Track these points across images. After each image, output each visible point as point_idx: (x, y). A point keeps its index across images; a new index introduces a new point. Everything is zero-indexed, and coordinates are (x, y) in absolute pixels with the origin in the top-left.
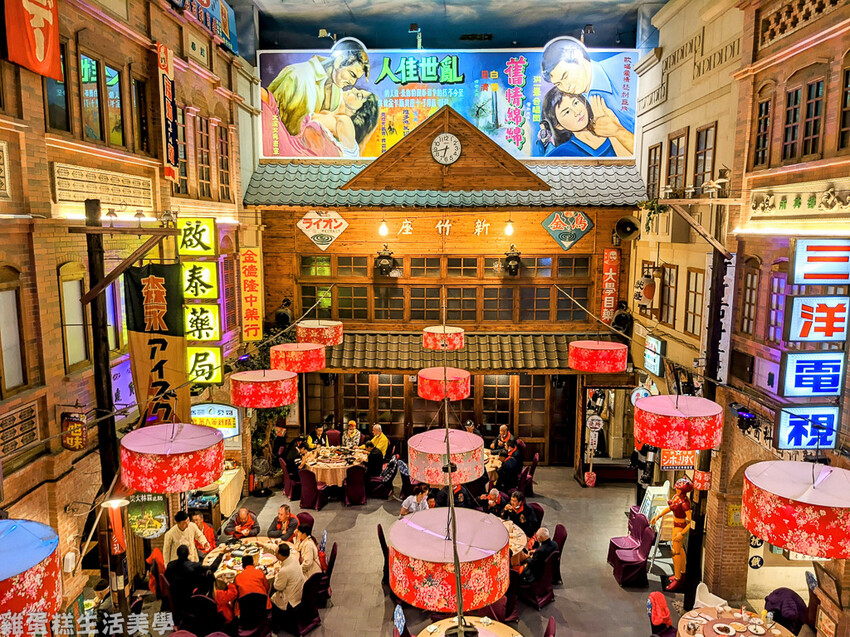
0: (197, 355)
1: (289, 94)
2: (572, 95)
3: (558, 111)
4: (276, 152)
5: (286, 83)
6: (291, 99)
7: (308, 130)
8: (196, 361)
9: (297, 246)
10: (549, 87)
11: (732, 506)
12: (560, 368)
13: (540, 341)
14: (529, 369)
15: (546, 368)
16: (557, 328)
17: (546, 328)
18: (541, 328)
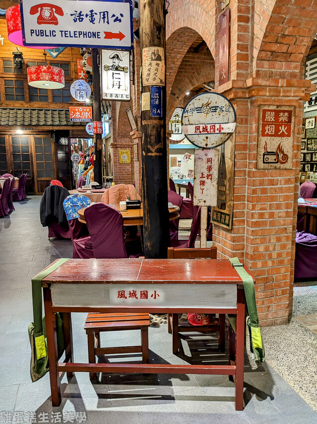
11: (120, 150)
12: (53, 125)
13: (42, 113)
14: (33, 126)
15: (44, 125)
16: (53, 106)
17: (46, 106)
18: (43, 106)
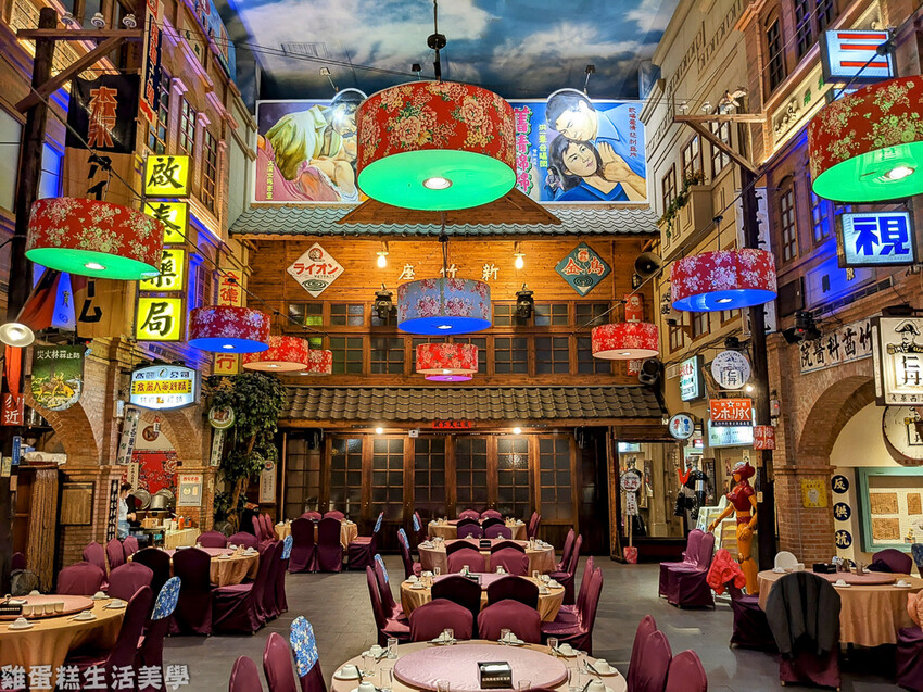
0: (154, 305)
1: (286, 141)
2: (578, 143)
3: (565, 157)
4: (270, 197)
5: (284, 131)
6: (289, 145)
7: (304, 176)
8: (152, 312)
9: (285, 292)
10: (555, 135)
11: (805, 482)
12: (585, 418)
13: (560, 393)
14: (550, 419)
15: (569, 418)
16: (579, 381)
17: (567, 381)
18: (560, 382)
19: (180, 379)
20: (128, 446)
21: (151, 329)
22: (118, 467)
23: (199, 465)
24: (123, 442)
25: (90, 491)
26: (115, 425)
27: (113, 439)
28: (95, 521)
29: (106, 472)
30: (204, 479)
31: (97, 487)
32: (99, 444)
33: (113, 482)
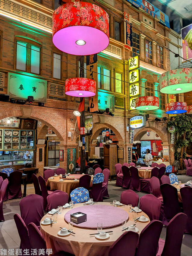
0: (133, 100)
1: (191, 38)
4: (187, 58)
5: (190, 35)
8: (133, 102)
19: (140, 119)
20: (131, 138)
21: (133, 107)
22: (129, 144)
23: (167, 144)
24: (130, 137)
25: (123, 150)
26: (127, 133)
27: (127, 137)
28: (125, 158)
29: (126, 146)
30: (169, 147)
31: (124, 149)
32: (124, 138)
33: (128, 148)
